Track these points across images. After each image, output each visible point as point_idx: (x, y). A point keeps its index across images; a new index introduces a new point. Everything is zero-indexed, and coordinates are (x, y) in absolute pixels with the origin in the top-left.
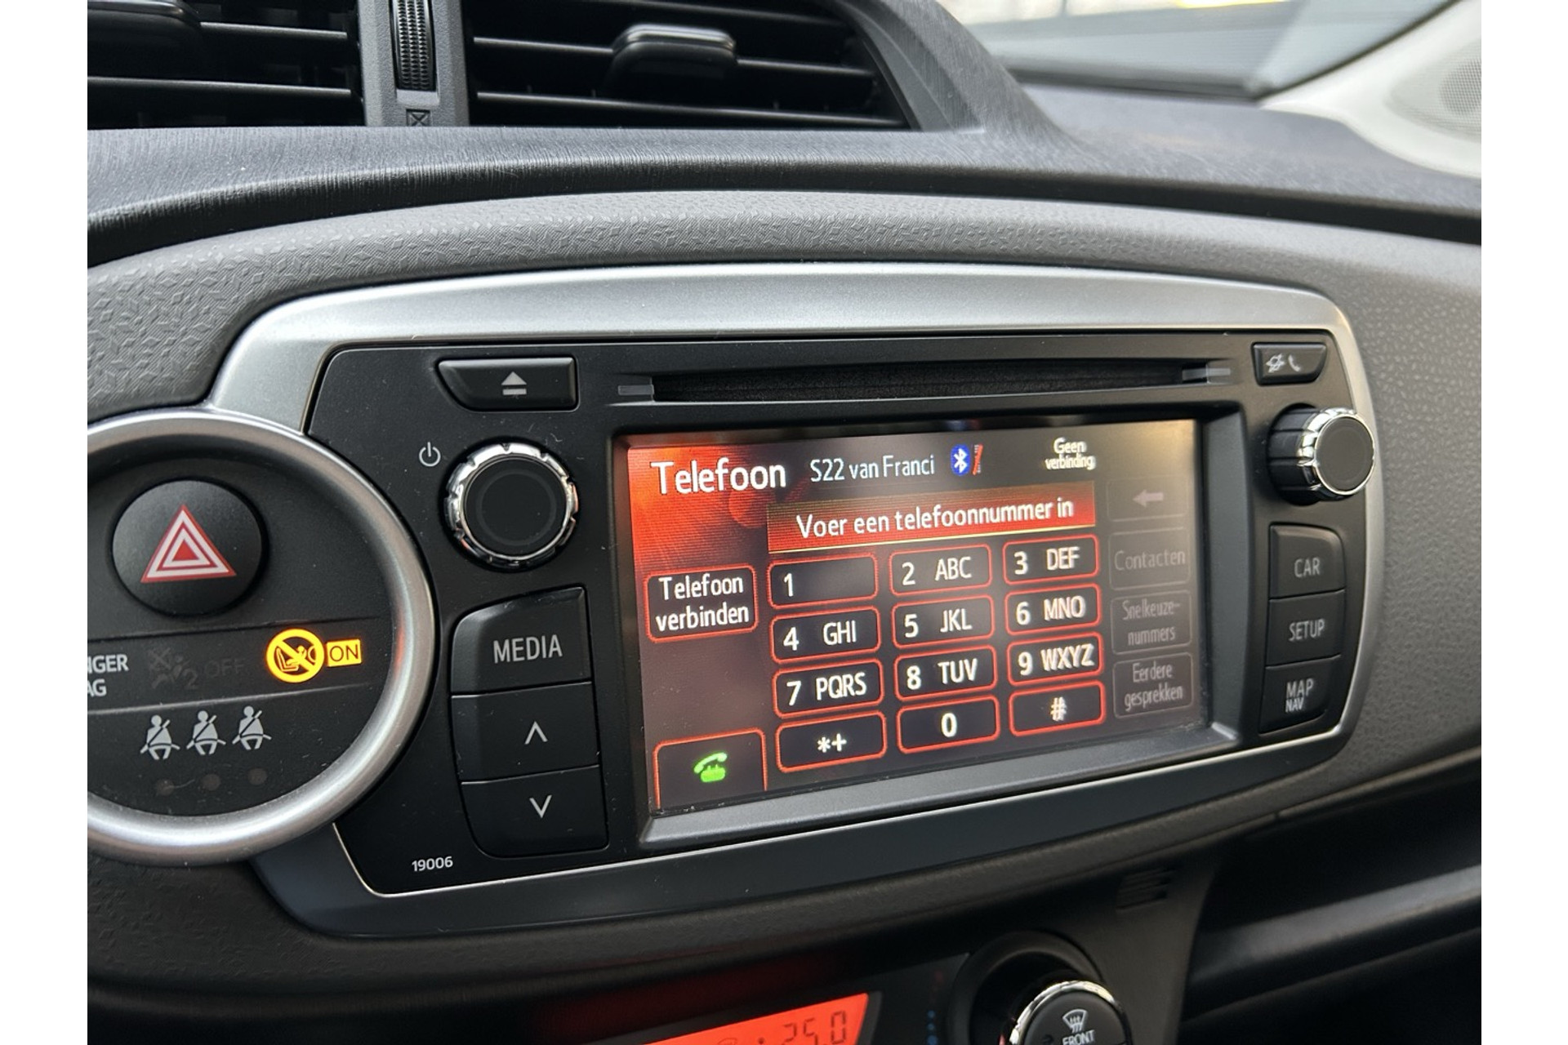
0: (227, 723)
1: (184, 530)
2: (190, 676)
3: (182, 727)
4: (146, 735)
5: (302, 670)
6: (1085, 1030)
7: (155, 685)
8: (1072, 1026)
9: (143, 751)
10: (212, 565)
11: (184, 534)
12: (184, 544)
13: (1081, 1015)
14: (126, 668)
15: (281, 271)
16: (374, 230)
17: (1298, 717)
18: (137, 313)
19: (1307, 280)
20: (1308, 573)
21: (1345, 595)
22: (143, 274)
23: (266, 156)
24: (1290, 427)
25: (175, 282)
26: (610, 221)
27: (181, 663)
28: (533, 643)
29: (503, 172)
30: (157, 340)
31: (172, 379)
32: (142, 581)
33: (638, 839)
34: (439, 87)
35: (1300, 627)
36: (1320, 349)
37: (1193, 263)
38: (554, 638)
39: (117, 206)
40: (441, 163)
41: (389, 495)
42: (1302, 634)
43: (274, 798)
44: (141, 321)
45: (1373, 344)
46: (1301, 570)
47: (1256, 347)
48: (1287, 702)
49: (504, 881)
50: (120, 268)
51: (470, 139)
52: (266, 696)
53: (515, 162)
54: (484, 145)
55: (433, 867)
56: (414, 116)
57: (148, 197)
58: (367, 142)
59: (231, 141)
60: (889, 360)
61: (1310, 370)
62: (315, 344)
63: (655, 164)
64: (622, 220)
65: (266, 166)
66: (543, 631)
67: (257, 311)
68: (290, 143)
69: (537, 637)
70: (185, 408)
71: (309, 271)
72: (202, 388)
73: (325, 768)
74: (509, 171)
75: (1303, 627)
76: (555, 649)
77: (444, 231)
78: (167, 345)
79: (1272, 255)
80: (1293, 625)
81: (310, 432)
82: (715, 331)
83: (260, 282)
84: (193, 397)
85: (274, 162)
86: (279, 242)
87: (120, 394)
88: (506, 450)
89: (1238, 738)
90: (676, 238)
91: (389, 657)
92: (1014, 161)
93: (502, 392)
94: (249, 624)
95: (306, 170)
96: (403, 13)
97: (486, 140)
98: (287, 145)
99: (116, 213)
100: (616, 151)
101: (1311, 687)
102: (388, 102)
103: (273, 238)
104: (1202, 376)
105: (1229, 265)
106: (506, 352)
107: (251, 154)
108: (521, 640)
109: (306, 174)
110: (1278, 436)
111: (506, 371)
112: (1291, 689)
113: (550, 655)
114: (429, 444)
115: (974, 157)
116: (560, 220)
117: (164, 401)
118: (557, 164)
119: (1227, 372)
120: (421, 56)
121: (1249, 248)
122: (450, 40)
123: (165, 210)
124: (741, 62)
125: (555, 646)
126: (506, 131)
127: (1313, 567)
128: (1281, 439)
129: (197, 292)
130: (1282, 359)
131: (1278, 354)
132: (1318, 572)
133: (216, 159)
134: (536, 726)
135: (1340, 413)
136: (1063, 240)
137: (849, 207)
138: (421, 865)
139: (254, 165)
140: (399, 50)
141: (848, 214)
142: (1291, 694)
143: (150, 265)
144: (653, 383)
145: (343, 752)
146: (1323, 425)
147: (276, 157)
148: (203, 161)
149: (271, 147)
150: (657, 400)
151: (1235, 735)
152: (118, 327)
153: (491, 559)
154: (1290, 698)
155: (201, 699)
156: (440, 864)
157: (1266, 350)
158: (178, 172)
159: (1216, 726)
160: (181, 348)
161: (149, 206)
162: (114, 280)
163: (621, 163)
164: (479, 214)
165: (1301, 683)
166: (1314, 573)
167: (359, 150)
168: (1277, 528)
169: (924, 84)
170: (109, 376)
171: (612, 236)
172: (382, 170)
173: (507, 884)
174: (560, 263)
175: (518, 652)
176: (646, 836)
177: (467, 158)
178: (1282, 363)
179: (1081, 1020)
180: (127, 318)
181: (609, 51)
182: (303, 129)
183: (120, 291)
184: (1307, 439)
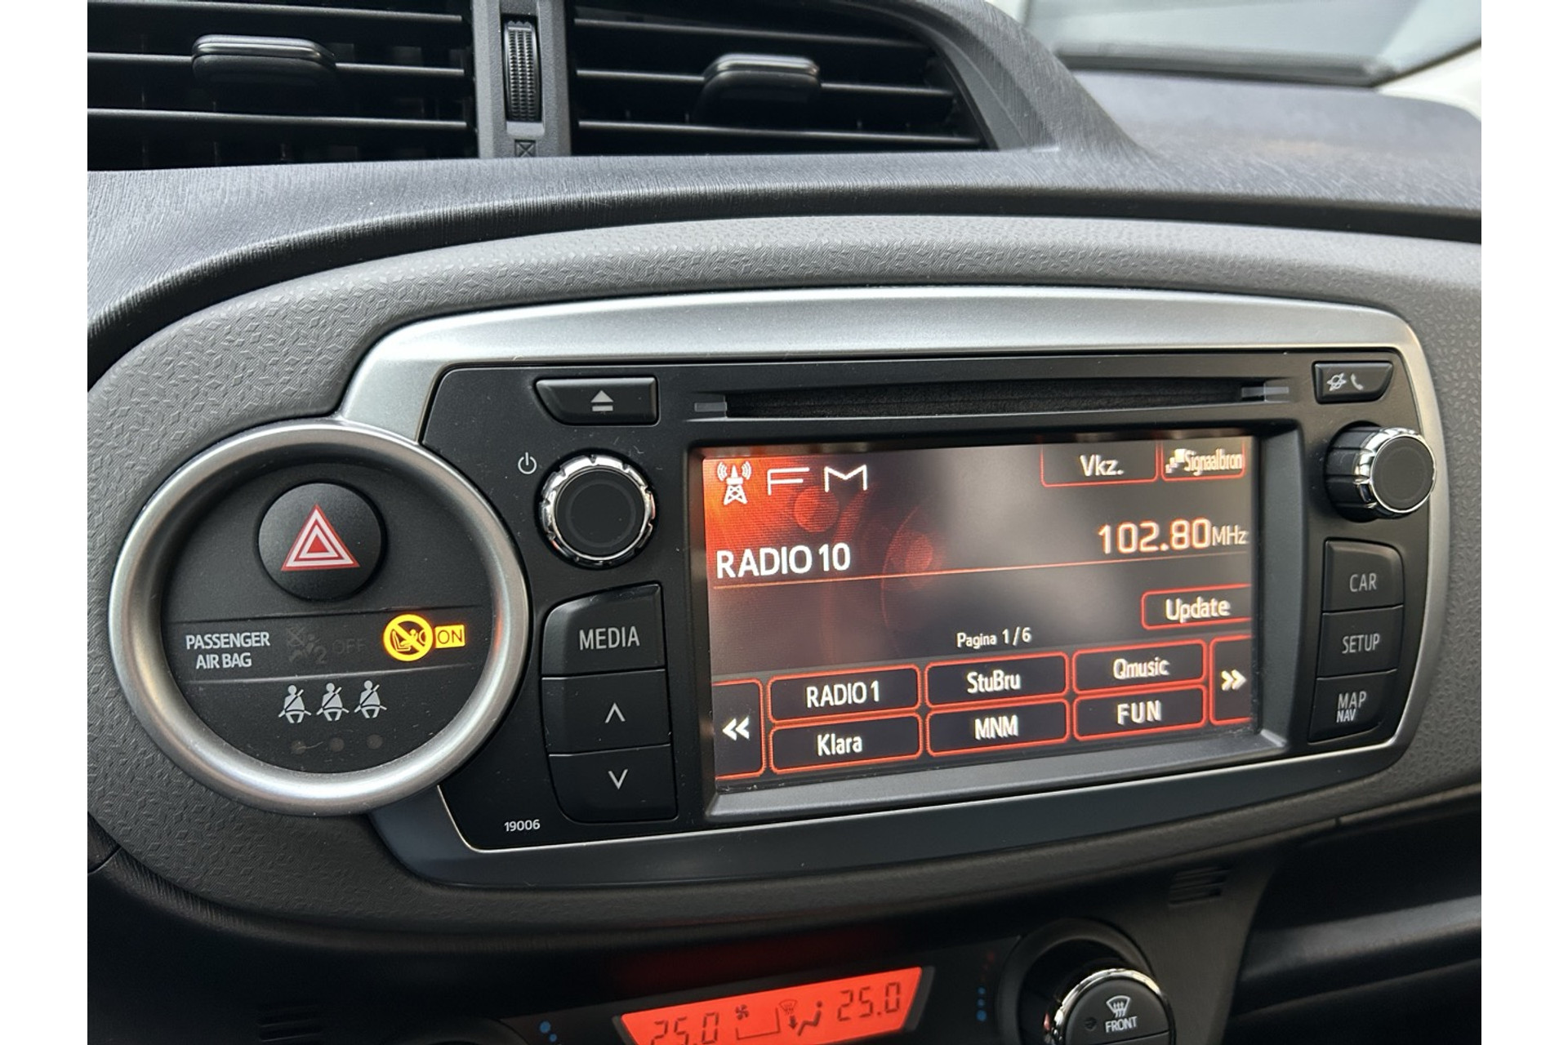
0: (351, 694)
1: (317, 527)
2: (320, 652)
3: (312, 697)
4: (283, 702)
5: (413, 651)
6: (1128, 1016)
7: (291, 659)
8: (1115, 1011)
9: (280, 716)
10: (340, 557)
11: (317, 530)
12: (317, 538)
13: (1125, 1001)
14: (268, 644)
15: (401, 298)
16: (482, 259)
17: (1348, 728)
18: (281, 336)
19: (1377, 298)
20: (1363, 587)
21: (1403, 609)
22: (286, 301)
23: (391, 189)
24: (1349, 445)
25: (313, 308)
26: (692, 250)
27: (313, 641)
28: (614, 633)
29: (598, 203)
30: (298, 359)
31: (309, 394)
32: (282, 569)
33: (704, 812)
34: (544, 118)
35: (1354, 640)
36: (1386, 368)
37: (1256, 282)
38: (633, 629)
39: (265, 240)
40: (542, 195)
41: (491, 499)
42: (1356, 647)
43: (388, 761)
44: (284, 343)
45: (1446, 361)
46: (1357, 585)
47: (1317, 365)
48: (1339, 712)
49: (584, 844)
50: (266, 295)
51: (570, 169)
52: (384, 672)
53: (609, 194)
54: (582, 175)
55: (523, 828)
56: (521, 145)
57: (290, 232)
58: (479, 174)
59: (362, 175)
60: (947, 380)
61: (1374, 389)
62: (430, 364)
63: (736, 192)
64: (703, 249)
65: (391, 201)
66: (623, 623)
67: (380, 333)
68: (412, 177)
69: (618, 628)
70: (319, 419)
71: (425, 299)
72: (334, 402)
73: (432, 736)
74: (603, 202)
75: (1357, 640)
76: (633, 639)
77: (544, 261)
78: (305, 364)
79: (1341, 273)
80: (1346, 638)
81: (424, 442)
82: (784, 353)
83: (383, 308)
84: (326, 409)
85: (398, 195)
86: (400, 271)
87: (266, 406)
88: (593, 462)
89: (1286, 745)
90: (751, 266)
91: (489, 641)
92: (1084, 179)
93: (591, 408)
94: (369, 610)
95: (425, 204)
96: (514, 51)
97: (584, 169)
98: (410, 178)
99: (264, 246)
100: (702, 180)
101: (1364, 700)
102: (500, 133)
103: (396, 268)
104: (1260, 395)
105: (1294, 285)
106: (597, 372)
107: (378, 187)
108: (604, 630)
109: (424, 208)
110: (1336, 454)
111: (595, 390)
112: (1343, 701)
113: (629, 644)
114: (527, 454)
115: (1045, 177)
116: (647, 250)
117: (301, 412)
118: (647, 194)
119: (1286, 390)
120: (529, 90)
121: (1317, 266)
122: (556, 75)
123: (305, 243)
124: (825, 85)
125: (633, 636)
126: (604, 161)
127: (1370, 582)
128: (1339, 456)
129: (330, 317)
130: (1343, 378)
131: (1339, 374)
132: (1375, 587)
133: (348, 193)
134: (615, 707)
135: (1401, 433)
136: (1124, 262)
137: (916, 233)
138: (512, 826)
139: (381, 200)
140: (509, 86)
141: (913, 239)
142: (1343, 706)
143: (291, 293)
144: (726, 401)
145: (448, 723)
146: (1382, 443)
147: (398, 191)
148: (338, 196)
149: (396, 180)
150: (729, 416)
151: (1283, 743)
152: (265, 348)
153: (578, 559)
154: (1341, 710)
155: (329, 673)
156: (529, 826)
157: (1327, 368)
158: (315, 206)
159: (1264, 733)
160: (317, 366)
161: (291, 240)
162: (262, 306)
163: (706, 193)
164: (576, 244)
165: (1354, 695)
166: (1370, 588)
167: (471, 182)
168: (1332, 543)
169: (1001, 104)
170: (257, 391)
171: (693, 265)
172: (491, 203)
173: (586, 846)
174: (646, 290)
175: (601, 641)
176: (711, 810)
177: (566, 190)
178: (1344, 382)
179: (1124, 1006)
180: (273, 340)
181: (700, 79)
182: (424, 162)
183: (267, 316)
184: (1365, 458)
